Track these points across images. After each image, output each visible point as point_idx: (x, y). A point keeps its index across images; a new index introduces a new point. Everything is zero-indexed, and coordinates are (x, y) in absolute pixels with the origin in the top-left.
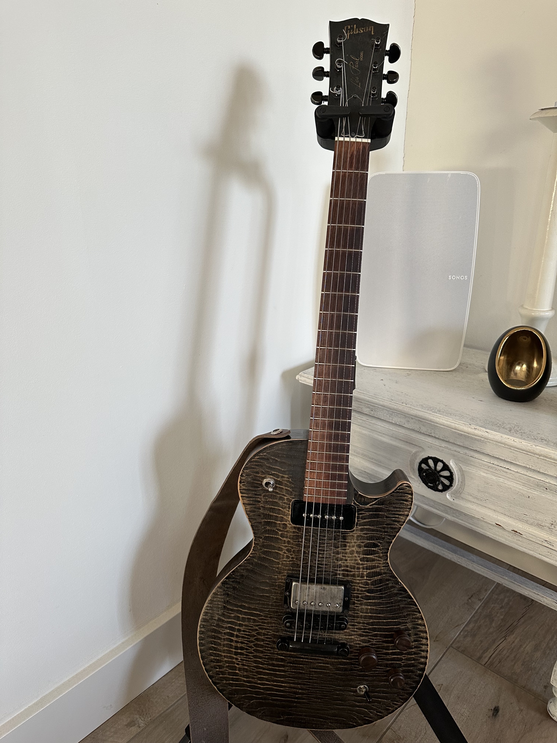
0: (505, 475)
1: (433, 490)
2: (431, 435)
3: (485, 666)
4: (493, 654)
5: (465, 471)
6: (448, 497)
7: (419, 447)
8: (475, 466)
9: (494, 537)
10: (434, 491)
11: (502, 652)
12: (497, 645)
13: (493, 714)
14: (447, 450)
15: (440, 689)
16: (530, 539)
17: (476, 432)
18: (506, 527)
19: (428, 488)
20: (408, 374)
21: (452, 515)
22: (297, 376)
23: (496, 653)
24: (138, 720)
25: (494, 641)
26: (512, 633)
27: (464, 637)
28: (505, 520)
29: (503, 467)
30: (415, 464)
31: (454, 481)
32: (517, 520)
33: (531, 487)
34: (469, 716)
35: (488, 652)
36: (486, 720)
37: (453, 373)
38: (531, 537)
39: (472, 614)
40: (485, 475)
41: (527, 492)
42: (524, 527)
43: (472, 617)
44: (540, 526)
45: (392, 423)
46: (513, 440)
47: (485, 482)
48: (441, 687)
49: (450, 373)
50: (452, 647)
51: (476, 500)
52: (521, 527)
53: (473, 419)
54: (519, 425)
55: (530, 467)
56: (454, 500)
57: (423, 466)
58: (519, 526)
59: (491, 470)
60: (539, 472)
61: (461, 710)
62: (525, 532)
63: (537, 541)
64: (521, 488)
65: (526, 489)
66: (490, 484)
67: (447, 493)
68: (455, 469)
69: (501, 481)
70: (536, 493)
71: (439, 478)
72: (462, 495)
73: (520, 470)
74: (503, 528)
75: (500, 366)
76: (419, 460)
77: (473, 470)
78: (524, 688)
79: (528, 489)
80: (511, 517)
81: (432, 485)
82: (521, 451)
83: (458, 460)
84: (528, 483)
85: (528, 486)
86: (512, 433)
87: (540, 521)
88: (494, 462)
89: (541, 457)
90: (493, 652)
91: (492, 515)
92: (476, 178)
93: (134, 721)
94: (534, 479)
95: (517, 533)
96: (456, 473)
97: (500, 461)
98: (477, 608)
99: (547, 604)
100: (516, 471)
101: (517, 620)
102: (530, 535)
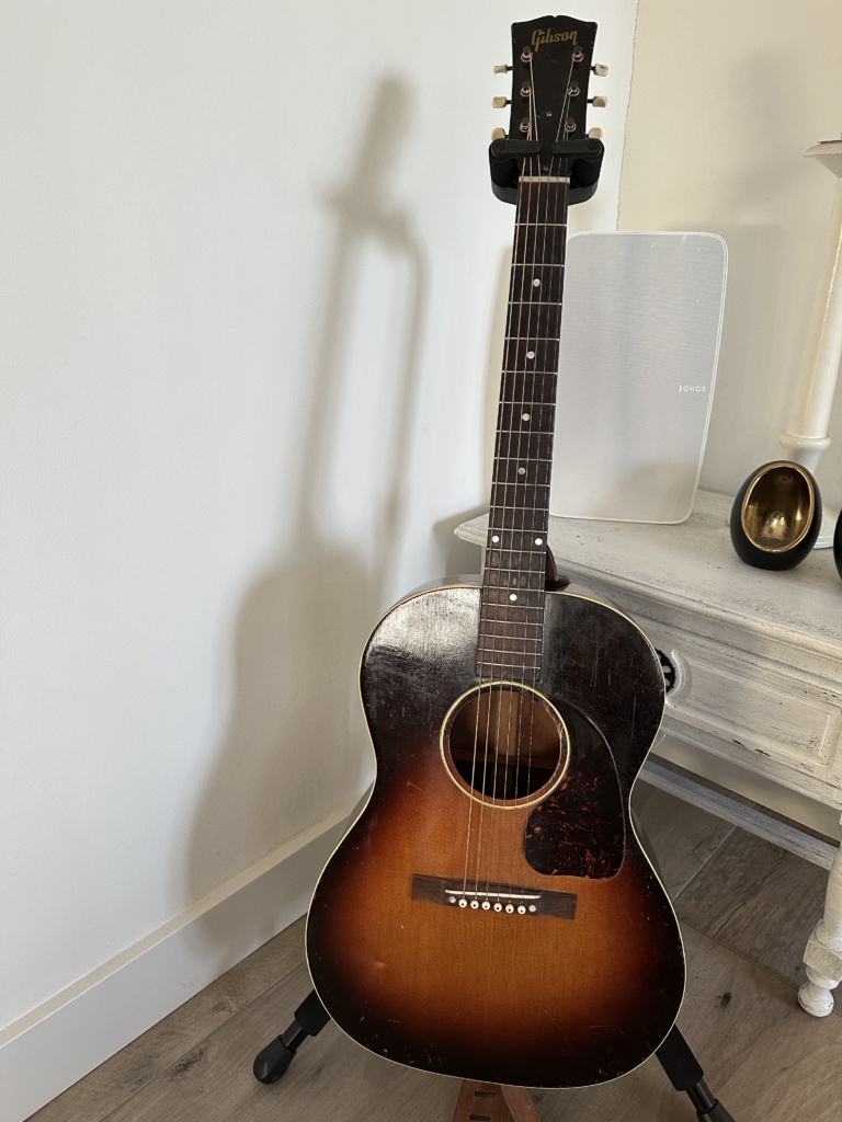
0: (749, 673)
3: (713, 940)
4: (725, 924)
5: (692, 666)
8: (707, 660)
9: (730, 759)
11: (739, 921)
12: (733, 911)
13: (722, 1003)
14: (668, 637)
17: (710, 611)
18: (747, 745)
20: (615, 528)
22: (456, 529)
23: (729, 922)
25: (728, 906)
26: (754, 895)
27: (686, 900)
28: (745, 736)
29: (746, 661)
31: (677, 680)
32: (764, 736)
33: (785, 690)
35: (718, 921)
36: (712, 1010)
38: (782, 760)
39: (698, 869)
40: (720, 672)
41: (779, 696)
42: (773, 745)
43: (698, 874)
44: (795, 744)
47: (720, 683)
49: (676, 527)
51: (706, 707)
52: (769, 745)
53: (705, 593)
54: (771, 603)
55: (785, 662)
58: (766, 744)
59: (729, 665)
60: (796, 669)
62: (774, 752)
63: (790, 765)
64: (770, 691)
65: (777, 693)
66: (727, 685)
68: (679, 664)
69: (741, 681)
70: (790, 698)
73: (770, 666)
74: (744, 747)
75: (748, 519)
77: (703, 666)
78: (767, 969)
79: (780, 693)
80: (755, 732)
83: (682, 652)
84: (781, 684)
85: (780, 688)
86: (760, 614)
87: (795, 737)
88: (733, 654)
89: (800, 648)
90: (726, 920)
91: (728, 730)
92: (722, 242)
93: (222, 1004)
94: (789, 679)
95: (763, 753)
96: (679, 669)
97: (742, 653)
98: (706, 862)
99: (805, 855)
100: (764, 666)
101: (762, 878)
102: (781, 757)
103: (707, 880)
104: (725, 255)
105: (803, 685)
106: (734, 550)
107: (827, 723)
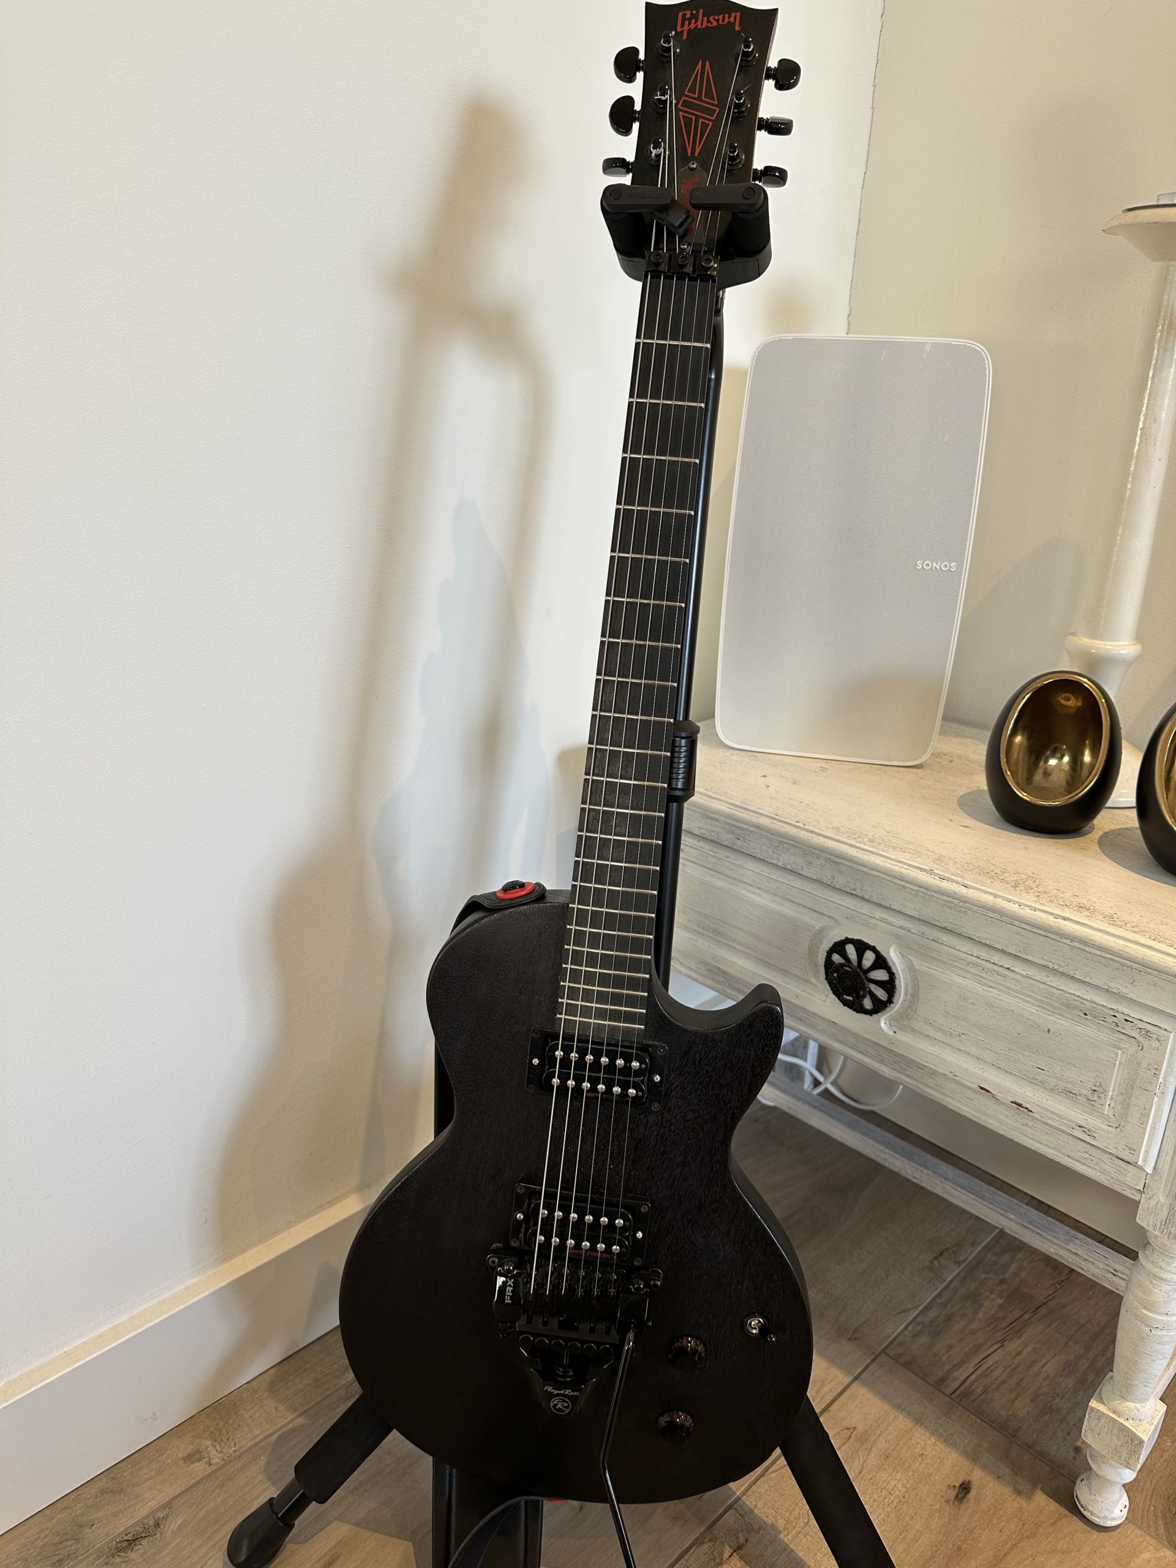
0: (1003, 983)
1: (854, 1010)
2: (854, 893)
3: (952, 1399)
4: (971, 1375)
6: (883, 1025)
7: (830, 917)
8: (941, 961)
9: (975, 1116)
10: (855, 1013)
11: (992, 1371)
12: (983, 1357)
13: (957, 1496)
14: (885, 925)
15: (850, 1437)
16: (1049, 1121)
17: (944, 886)
18: (1000, 1095)
19: (844, 1005)
20: (822, 767)
21: (891, 1066)
23: (978, 1373)
24: (209, 1449)
25: (977, 1349)
26: (1019, 1334)
27: (915, 1336)
28: (997, 1080)
29: (998, 965)
30: (820, 954)
31: (897, 992)
32: (1024, 1081)
34: (904, 1497)
35: (961, 1370)
36: (941, 1506)
37: (919, 771)
38: (1050, 1118)
39: (936, 1289)
42: (1037, 1096)
43: (936, 1297)
44: (1069, 1094)
45: (777, 865)
46: (1018, 904)
47: (960, 997)
48: (851, 1433)
49: (911, 770)
50: (886, 1354)
51: (940, 1033)
52: (1030, 1094)
53: (940, 860)
54: (1037, 877)
55: (1056, 967)
56: (895, 1032)
57: (836, 958)
58: (1028, 1094)
59: (973, 970)
60: (1072, 978)
61: (889, 1482)
62: (1038, 1106)
63: (1061, 1127)
64: (1034, 1011)
65: (1043, 1015)
67: (881, 1017)
69: (991, 994)
71: (864, 984)
72: (915, 1024)
73: (1033, 972)
74: (993, 1096)
75: (1012, 760)
76: (826, 945)
77: (936, 970)
78: (1029, 1447)
79: (1049, 1015)
80: (1011, 1073)
81: (851, 998)
82: (1035, 931)
83: (906, 946)
84: (1049, 1001)
85: (1046, 1006)
86: (1018, 892)
87: (1069, 1082)
88: (979, 954)
89: (1076, 944)
90: (972, 1371)
91: (972, 1069)
92: (983, 354)
93: (200, 1452)
94: (1061, 993)
95: (1023, 1107)
96: (901, 974)
97: (992, 952)
98: (949, 1279)
99: (1094, 1276)
100: (1024, 973)
101: (1032, 1310)
102: (1049, 1114)
103: (949, 1306)
104: (987, 372)
105: (1082, 1003)
106: (991, 803)
107: (1117, 1063)
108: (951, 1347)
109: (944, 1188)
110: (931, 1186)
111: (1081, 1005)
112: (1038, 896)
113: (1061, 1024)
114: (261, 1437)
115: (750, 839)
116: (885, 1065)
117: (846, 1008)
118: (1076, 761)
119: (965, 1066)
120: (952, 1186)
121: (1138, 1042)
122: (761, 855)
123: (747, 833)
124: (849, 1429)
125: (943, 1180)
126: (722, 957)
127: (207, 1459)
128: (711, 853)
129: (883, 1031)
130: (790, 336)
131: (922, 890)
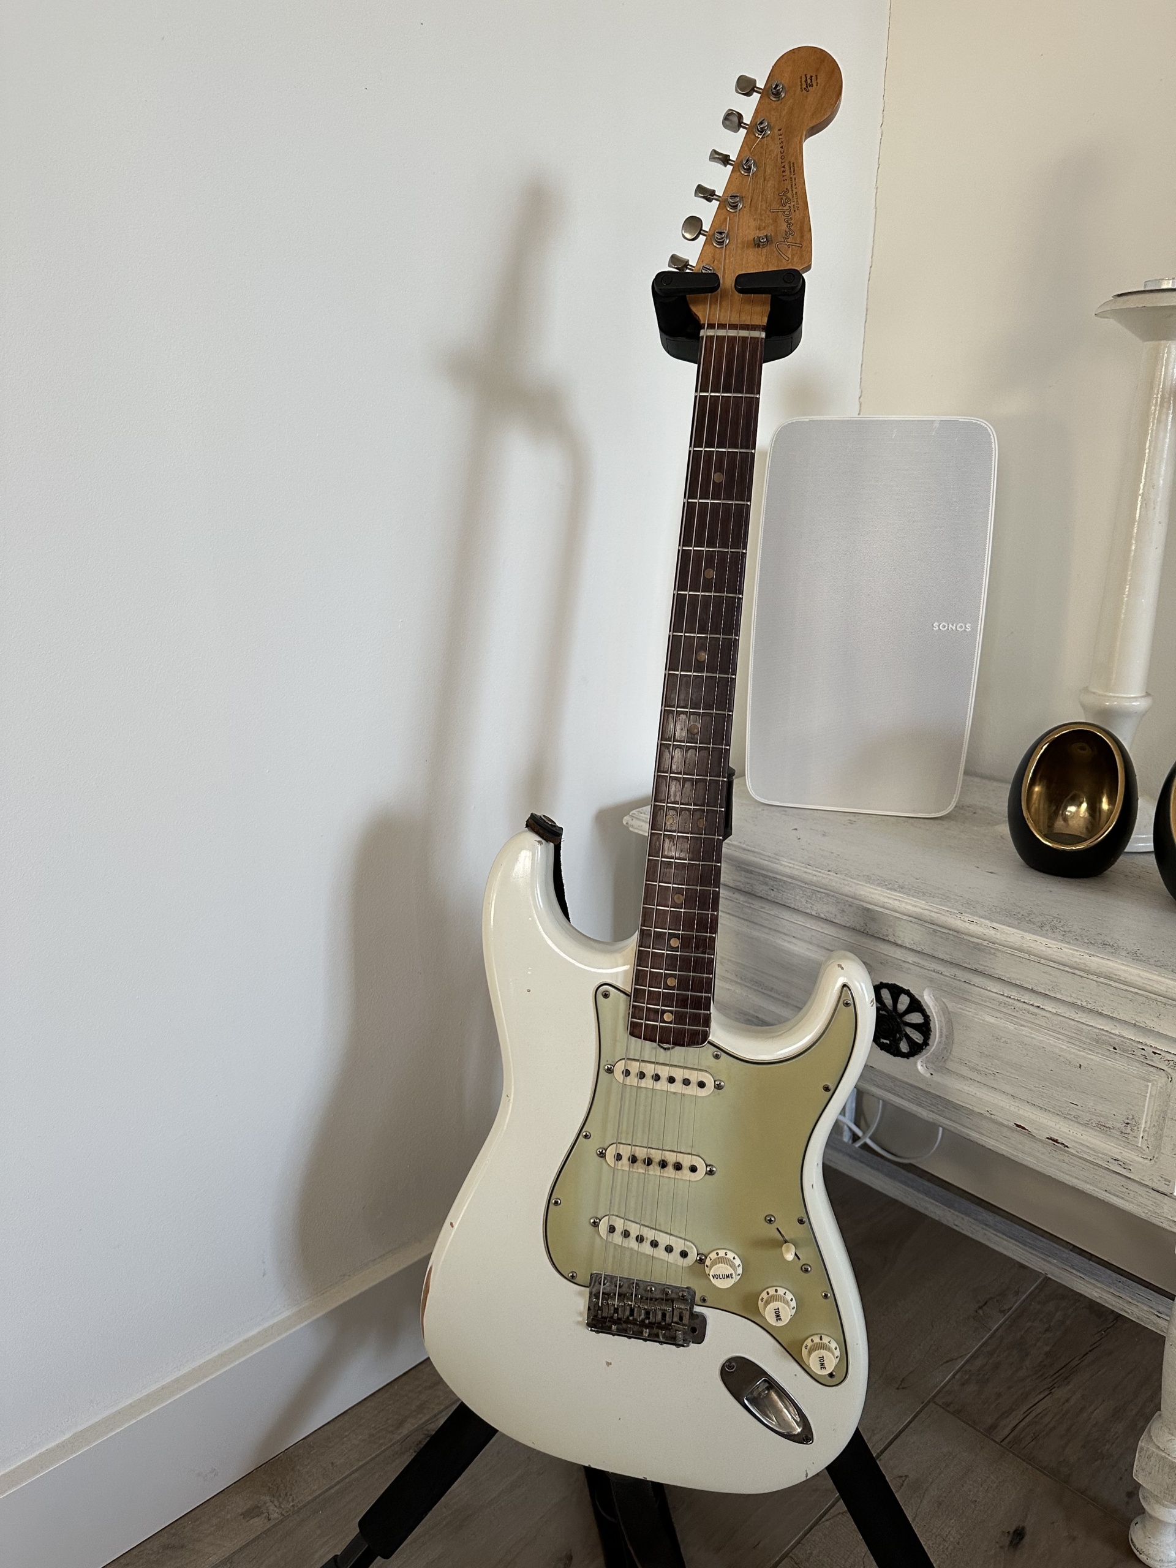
1: (891, 1053)
2: (887, 939)
4: (1020, 1422)
5: (952, 1012)
6: (919, 1067)
8: (974, 1002)
9: (1013, 1155)
10: (891, 1057)
11: (1041, 1418)
14: (920, 970)
15: (902, 1485)
16: (1085, 1156)
17: (973, 928)
18: (1035, 1131)
19: (881, 1049)
21: (929, 1108)
22: (625, 818)
23: (1027, 1420)
24: (268, 1505)
29: (1028, 1004)
32: (1058, 1117)
33: (1085, 1046)
34: (958, 1543)
36: (996, 1552)
37: (944, 822)
38: (1085, 1152)
39: (982, 1338)
40: (992, 1020)
41: (1077, 1055)
42: (1072, 1131)
44: (1103, 1128)
45: (812, 915)
46: (1044, 943)
47: (993, 1036)
48: (903, 1481)
50: (935, 1402)
52: (1066, 1130)
53: (968, 903)
54: (1062, 917)
55: (1084, 1004)
56: (932, 1074)
58: (1062, 1129)
59: (1004, 1010)
60: (1100, 1014)
61: (943, 1529)
62: (1074, 1141)
63: (1097, 1162)
64: (1065, 1047)
65: (1074, 1051)
66: (1003, 1040)
67: (918, 1059)
68: (935, 1009)
69: (1023, 1032)
70: (1093, 1057)
71: (900, 1027)
72: (950, 1065)
73: (1062, 1010)
77: (969, 1011)
79: (1079, 1051)
80: (1046, 1110)
81: (888, 1042)
82: (1062, 968)
83: (939, 989)
84: (1079, 1037)
85: (1077, 1043)
86: (1044, 932)
87: (1103, 1116)
88: (1010, 994)
89: (1102, 980)
90: (1022, 1417)
91: (1008, 1107)
92: (989, 429)
93: (258, 1507)
94: (1091, 1028)
95: (1059, 1143)
96: (935, 1017)
97: (1022, 992)
98: (994, 1328)
99: (1138, 1318)
100: (1054, 1011)
101: (1079, 1357)
102: (1084, 1149)
103: (996, 1355)
104: (993, 446)
105: (1110, 1037)
106: (1015, 850)
107: (1148, 1095)
108: (999, 1395)
109: (985, 1234)
110: (972, 1233)
111: (1110, 1040)
112: (1064, 935)
113: (1092, 1060)
114: (320, 1492)
115: (784, 890)
116: (923, 1107)
117: (883, 1051)
118: (1094, 809)
119: (1001, 1104)
120: (995, 1233)
121: (1168, 1074)
122: (795, 905)
123: (780, 884)
124: (902, 1477)
125: (984, 1227)
126: (760, 1006)
127: (267, 1514)
128: (746, 904)
129: (919, 1073)
130: (806, 419)
131: (951, 932)
